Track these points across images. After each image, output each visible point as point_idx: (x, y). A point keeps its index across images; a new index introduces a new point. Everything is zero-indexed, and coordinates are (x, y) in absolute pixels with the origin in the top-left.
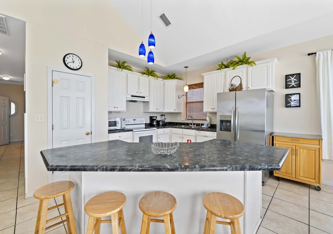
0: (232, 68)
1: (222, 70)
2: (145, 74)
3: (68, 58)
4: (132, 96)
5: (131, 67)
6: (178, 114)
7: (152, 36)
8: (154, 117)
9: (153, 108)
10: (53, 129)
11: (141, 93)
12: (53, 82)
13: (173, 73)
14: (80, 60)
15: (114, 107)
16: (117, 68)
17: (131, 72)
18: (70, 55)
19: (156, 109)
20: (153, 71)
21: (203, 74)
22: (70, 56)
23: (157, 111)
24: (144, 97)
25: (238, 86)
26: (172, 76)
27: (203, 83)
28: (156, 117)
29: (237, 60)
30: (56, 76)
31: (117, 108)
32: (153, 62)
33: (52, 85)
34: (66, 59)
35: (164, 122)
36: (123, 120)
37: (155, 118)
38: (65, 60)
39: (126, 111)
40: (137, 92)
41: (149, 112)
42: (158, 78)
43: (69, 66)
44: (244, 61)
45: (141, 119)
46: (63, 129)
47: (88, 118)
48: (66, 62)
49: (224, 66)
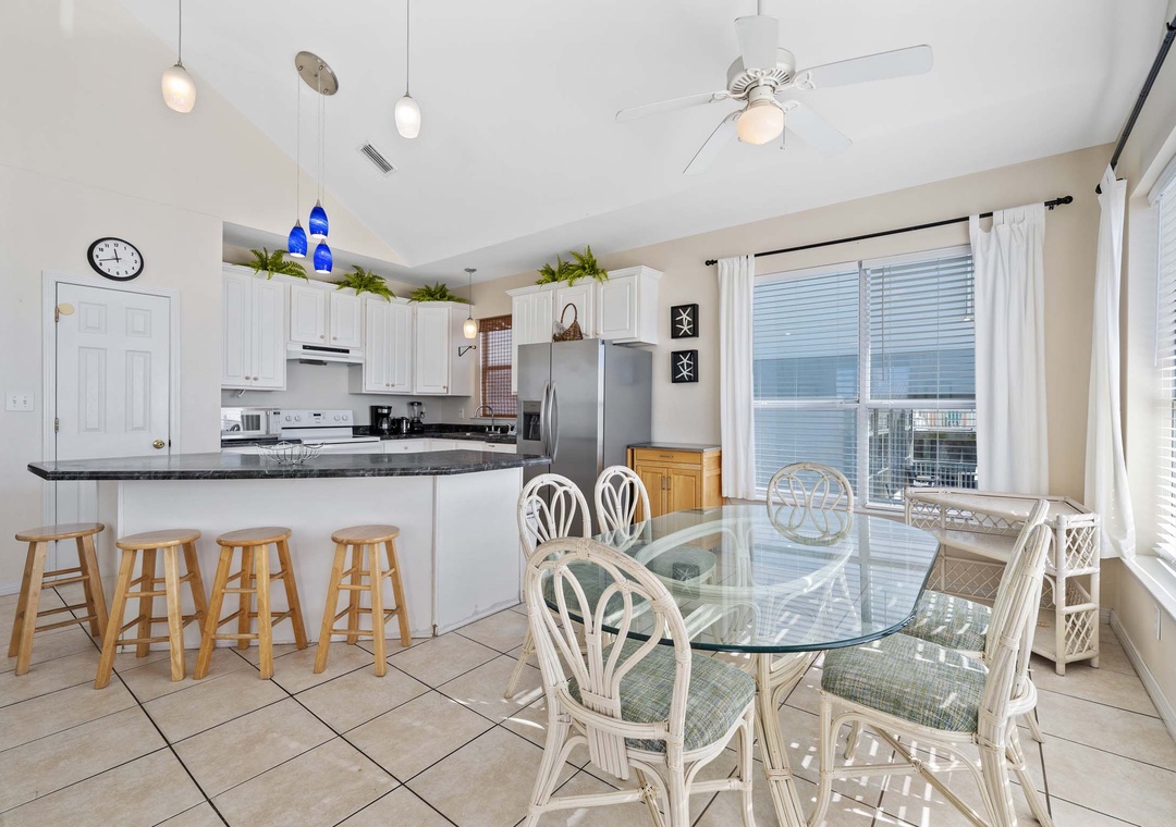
0: (566, 282)
1: (545, 286)
2: (348, 284)
3: (102, 250)
4: (305, 347)
5: (302, 268)
6: (457, 400)
7: (318, 212)
8: (382, 408)
9: (375, 382)
10: (57, 429)
11: (335, 339)
12: (57, 311)
13: (440, 284)
14: (136, 255)
15: (247, 378)
16: (253, 271)
17: (301, 279)
18: (107, 242)
19: (388, 385)
20: (375, 277)
21: (509, 292)
22: (107, 246)
23: (391, 390)
24: (347, 351)
25: (568, 330)
26: (437, 292)
27: (511, 316)
28: (389, 408)
29: (576, 262)
30: (67, 296)
31: (255, 379)
32: (330, 270)
33: (57, 318)
34: (96, 251)
35: (419, 422)
36: (272, 413)
37: (385, 411)
38: (94, 255)
39: (285, 389)
40: (322, 337)
41: (364, 392)
42: (391, 298)
43: (106, 271)
44: (588, 266)
45: (341, 413)
46: (88, 429)
47: (160, 406)
48: (97, 261)
49: (552, 275)
